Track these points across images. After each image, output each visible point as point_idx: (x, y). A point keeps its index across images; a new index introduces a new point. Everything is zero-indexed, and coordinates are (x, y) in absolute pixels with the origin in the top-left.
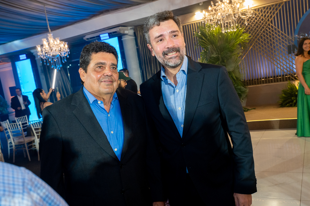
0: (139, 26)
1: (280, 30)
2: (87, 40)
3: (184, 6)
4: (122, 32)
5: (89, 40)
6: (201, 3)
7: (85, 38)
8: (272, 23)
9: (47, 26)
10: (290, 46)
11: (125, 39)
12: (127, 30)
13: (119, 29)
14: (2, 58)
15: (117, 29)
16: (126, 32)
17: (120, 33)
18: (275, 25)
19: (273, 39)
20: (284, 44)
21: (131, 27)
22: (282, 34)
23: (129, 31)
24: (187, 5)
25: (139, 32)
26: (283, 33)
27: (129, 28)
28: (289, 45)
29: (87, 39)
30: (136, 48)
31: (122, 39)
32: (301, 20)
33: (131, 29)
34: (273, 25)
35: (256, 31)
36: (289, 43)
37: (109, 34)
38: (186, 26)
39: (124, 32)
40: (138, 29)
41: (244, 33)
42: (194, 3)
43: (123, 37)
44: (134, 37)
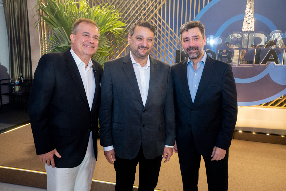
1: (169, 26)
8: (160, 14)
10: (179, 51)
18: (163, 18)
19: (159, 37)
20: (172, 48)
22: (171, 33)
26: (173, 31)
28: (178, 49)
32: (197, 15)
34: (161, 18)
36: (179, 47)
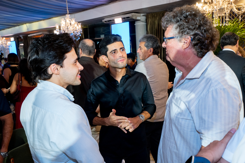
0: (150, 14)
2: (105, 23)
4: (134, 18)
5: (107, 22)
7: (103, 21)
9: (66, 7)
11: (137, 24)
12: (140, 16)
13: (132, 15)
14: (43, 31)
15: (130, 15)
16: (138, 18)
17: (132, 18)
21: (144, 14)
23: (141, 17)
25: (149, 19)
27: (142, 15)
29: (106, 21)
31: (135, 24)
33: (143, 16)
37: (123, 18)
39: (136, 18)
40: (149, 16)
43: (136, 22)
44: (145, 23)
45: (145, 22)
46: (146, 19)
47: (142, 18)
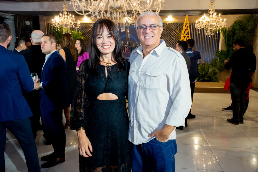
0: (18, 15)
3: (50, 10)
4: (4, 16)
6: (60, 11)
12: (9, 16)
13: (1, 14)
16: (7, 17)
17: (2, 17)
21: (12, 15)
24: (52, 10)
25: (17, 19)
27: (10, 14)
30: (15, 30)
33: (11, 15)
35: (88, 35)
38: (49, 23)
39: (6, 17)
40: (17, 17)
41: (81, 35)
42: (56, 10)
43: (5, 20)
44: (13, 22)
45: (14, 20)
46: (15, 19)
47: (10, 17)
